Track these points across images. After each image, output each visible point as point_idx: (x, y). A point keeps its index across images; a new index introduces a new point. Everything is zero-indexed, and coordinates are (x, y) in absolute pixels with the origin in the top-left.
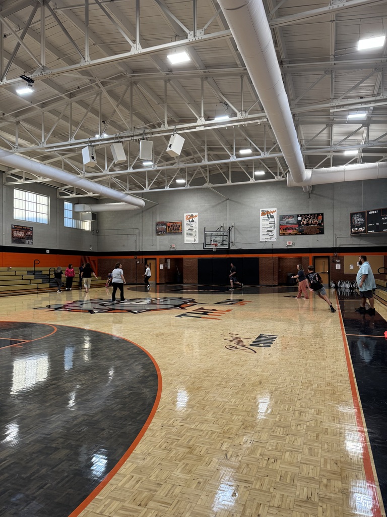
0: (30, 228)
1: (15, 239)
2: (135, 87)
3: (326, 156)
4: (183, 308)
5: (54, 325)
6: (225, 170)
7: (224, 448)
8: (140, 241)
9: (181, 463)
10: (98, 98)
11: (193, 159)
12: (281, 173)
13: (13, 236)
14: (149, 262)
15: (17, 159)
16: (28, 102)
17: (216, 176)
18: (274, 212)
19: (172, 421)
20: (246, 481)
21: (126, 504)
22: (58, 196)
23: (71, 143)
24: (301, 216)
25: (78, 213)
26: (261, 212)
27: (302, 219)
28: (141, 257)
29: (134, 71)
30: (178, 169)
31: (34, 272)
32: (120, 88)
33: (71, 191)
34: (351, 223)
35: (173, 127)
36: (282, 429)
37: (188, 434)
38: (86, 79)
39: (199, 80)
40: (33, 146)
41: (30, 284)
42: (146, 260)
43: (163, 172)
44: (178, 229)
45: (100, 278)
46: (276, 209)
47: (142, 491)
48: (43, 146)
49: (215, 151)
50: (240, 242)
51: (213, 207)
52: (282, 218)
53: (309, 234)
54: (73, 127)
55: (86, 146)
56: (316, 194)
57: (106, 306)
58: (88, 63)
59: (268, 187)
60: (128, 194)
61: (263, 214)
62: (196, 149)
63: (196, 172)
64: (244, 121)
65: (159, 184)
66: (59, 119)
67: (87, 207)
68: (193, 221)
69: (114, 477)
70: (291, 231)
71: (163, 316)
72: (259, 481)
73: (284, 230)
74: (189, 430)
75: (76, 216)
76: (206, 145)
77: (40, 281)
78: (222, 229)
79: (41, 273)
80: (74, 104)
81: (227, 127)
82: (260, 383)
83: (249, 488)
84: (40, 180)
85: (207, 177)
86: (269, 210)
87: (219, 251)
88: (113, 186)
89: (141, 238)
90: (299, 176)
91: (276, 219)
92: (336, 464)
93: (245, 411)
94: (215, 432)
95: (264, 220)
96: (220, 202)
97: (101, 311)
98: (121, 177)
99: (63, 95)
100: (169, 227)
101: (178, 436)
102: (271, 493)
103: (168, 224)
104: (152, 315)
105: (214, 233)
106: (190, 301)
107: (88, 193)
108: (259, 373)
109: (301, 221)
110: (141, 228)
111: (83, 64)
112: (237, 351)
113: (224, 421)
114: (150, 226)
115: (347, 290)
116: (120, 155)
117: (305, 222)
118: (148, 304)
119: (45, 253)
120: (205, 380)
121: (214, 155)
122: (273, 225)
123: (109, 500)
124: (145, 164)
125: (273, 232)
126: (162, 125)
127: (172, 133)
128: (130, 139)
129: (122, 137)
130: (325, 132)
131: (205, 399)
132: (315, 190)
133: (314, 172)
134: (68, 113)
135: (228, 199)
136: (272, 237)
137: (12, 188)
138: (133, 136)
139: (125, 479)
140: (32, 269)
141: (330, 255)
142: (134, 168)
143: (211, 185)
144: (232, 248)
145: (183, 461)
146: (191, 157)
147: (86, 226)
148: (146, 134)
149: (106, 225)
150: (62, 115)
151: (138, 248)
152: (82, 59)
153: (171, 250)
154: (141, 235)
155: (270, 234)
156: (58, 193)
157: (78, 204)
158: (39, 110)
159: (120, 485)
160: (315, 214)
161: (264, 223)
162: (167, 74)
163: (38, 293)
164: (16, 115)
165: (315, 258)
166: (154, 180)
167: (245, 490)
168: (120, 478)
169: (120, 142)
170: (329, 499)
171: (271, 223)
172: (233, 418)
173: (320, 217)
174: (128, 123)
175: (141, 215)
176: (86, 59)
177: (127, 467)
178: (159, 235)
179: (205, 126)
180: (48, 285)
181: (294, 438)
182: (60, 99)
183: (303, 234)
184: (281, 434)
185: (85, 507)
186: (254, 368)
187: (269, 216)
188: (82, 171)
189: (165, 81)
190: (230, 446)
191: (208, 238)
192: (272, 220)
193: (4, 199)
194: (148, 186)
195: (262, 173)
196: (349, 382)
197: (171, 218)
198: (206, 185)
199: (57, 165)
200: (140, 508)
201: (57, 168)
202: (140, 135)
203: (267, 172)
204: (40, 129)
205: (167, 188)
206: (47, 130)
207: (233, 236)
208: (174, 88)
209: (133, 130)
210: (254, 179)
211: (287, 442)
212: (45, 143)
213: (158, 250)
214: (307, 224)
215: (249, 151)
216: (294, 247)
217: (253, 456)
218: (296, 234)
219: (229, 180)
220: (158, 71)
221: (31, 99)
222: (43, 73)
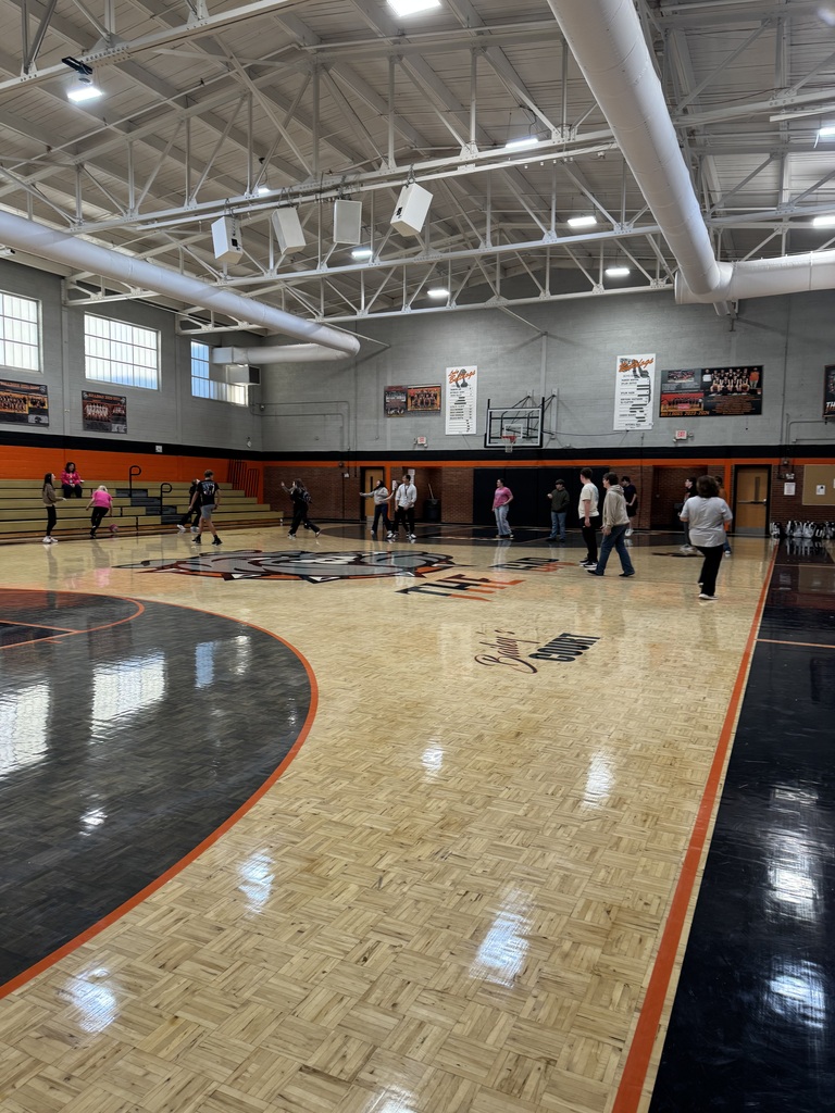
0: (121, 398)
1: (89, 422)
2: (324, 75)
3: (772, 231)
4: (419, 575)
5: (141, 602)
6: (538, 267)
7: (381, 866)
8: (352, 428)
9: (282, 890)
10: (246, 103)
11: (463, 240)
12: (663, 274)
13: (85, 416)
14: (369, 474)
15: (83, 249)
16: (96, 119)
17: (516, 279)
18: (649, 362)
19: (298, 804)
20: (399, 935)
21: (138, 963)
22: (178, 328)
23: (190, 210)
24: (711, 371)
25: (220, 366)
26: (619, 364)
27: (713, 379)
28: (352, 464)
29: (322, 39)
30: (431, 264)
31: (130, 492)
32: (293, 79)
33: (204, 318)
34: (827, 389)
35: (406, 168)
36: (523, 833)
37: (321, 832)
38: (216, 63)
39: (468, 52)
40: (116, 218)
41: (121, 516)
42: (363, 470)
43: (398, 273)
44: (433, 404)
45: (267, 507)
46: (653, 356)
47: (179, 940)
48: (131, 219)
49: (511, 221)
50: (569, 432)
51: (511, 351)
52: (668, 376)
53: (726, 415)
54: (193, 171)
55: (220, 217)
56: (746, 322)
57: (260, 565)
58: (202, 22)
59: (639, 306)
60: (323, 324)
61: (624, 368)
62: (466, 218)
63: (471, 272)
64: (567, 150)
65: (392, 301)
66: (163, 157)
67: (240, 354)
68: (465, 385)
69: (136, 908)
70: (685, 407)
71: (369, 590)
72: (426, 936)
73: (671, 403)
74: (326, 823)
75: (217, 373)
76: (489, 207)
77: (143, 510)
78: (529, 403)
79: (144, 495)
80: (195, 121)
81: (528, 164)
82: (518, 734)
83: (398, 949)
84: (136, 294)
85: (494, 283)
86: (638, 358)
87: (519, 453)
88: (292, 307)
89: (352, 422)
90: (700, 277)
91: (653, 379)
92: (608, 912)
93: (461, 792)
94: (379, 831)
95: (625, 382)
96: (527, 339)
97: (247, 574)
98: (307, 286)
99: (169, 102)
100: (412, 398)
101: (298, 835)
102: (441, 962)
103: (411, 392)
104: (348, 586)
105: (511, 413)
106: (440, 561)
107: (240, 323)
108: (525, 715)
109: (710, 383)
110: (352, 401)
111: (193, 24)
112: (496, 667)
113: (407, 809)
114: (373, 396)
115: (807, 543)
116: (291, 234)
117: (720, 387)
118: (350, 563)
119: (154, 452)
120: (403, 723)
121: (514, 231)
122: (645, 392)
123: (107, 952)
124: (356, 254)
125: (645, 408)
126: (383, 164)
127: (405, 182)
128: (313, 197)
129: (296, 195)
130: (770, 170)
131: (386, 763)
132: (746, 311)
133: (739, 268)
134: (182, 141)
135: (546, 334)
136: (641, 420)
137: (81, 312)
138: (321, 191)
139: (156, 914)
140: (126, 485)
141: (774, 462)
142: (330, 265)
143: (504, 302)
144: (549, 445)
145: (286, 886)
146: (460, 237)
147: (239, 395)
148: (347, 185)
149: (282, 392)
150: (169, 146)
151: (346, 444)
152: (191, 14)
153: (417, 449)
154: (352, 416)
155: (638, 414)
156: (177, 323)
157: (220, 347)
158: (121, 139)
159: (140, 924)
160: (742, 369)
161: (626, 388)
162: (395, 42)
163: (137, 535)
164: (76, 150)
165: (738, 468)
166: (378, 293)
167: (390, 951)
168: (146, 912)
169: (292, 205)
170: (559, 984)
171: (640, 387)
172: (428, 805)
173: (755, 375)
174: (310, 163)
175: (353, 371)
176: (200, 13)
177: (169, 890)
178: (390, 416)
179: (478, 162)
180: (157, 520)
181: (540, 852)
182: (164, 110)
183: (713, 414)
184: (515, 843)
185: (55, 962)
186: (517, 703)
187: (638, 373)
188: (221, 274)
189: (391, 61)
190: (397, 861)
191: (496, 424)
192: (643, 381)
193: (66, 337)
194: (366, 305)
195: (623, 272)
196: (715, 743)
197: (416, 378)
198: (491, 303)
199: (170, 259)
200: (160, 972)
201: (168, 266)
202: (336, 187)
203: (635, 271)
204: (125, 177)
205: (407, 310)
206: (140, 181)
207: (554, 418)
208: (410, 76)
209: (319, 178)
210: (602, 287)
211: (520, 861)
212: (137, 211)
213: (389, 448)
214: (725, 392)
215: (589, 221)
216: (690, 444)
217: (436, 885)
218: (697, 415)
219: (544, 288)
220: (373, 35)
221: (103, 111)
222: (111, 50)
